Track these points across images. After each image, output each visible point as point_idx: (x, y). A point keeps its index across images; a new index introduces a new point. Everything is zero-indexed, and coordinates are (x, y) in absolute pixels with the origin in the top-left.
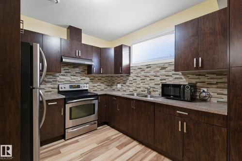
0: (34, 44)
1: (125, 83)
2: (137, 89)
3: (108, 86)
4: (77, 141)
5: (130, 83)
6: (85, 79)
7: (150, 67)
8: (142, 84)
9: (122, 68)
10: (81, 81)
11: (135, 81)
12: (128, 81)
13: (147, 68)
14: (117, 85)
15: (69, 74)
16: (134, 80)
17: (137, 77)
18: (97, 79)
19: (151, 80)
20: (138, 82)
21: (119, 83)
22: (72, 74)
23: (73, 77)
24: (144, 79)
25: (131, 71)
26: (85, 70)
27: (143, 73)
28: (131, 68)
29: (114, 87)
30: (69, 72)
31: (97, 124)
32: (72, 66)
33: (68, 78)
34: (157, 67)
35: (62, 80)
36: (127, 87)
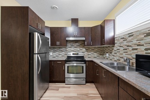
0: (34, 33)
1: (111, 53)
2: (120, 59)
3: (100, 54)
4: (69, 87)
5: (115, 53)
6: (82, 50)
7: (132, 35)
8: (124, 54)
9: (104, 40)
10: (80, 51)
11: (119, 51)
12: (113, 51)
13: (129, 36)
14: (106, 54)
15: (73, 47)
16: (117, 50)
17: (120, 47)
18: (91, 49)
19: (133, 49)
20: (121, 52)
21: (107, 53)
22: (74, 47)
23: (75, 48)
24: (126, 49)
25: (116, 42)
26: (82, 44)
27: (125, 43)
28: (115, 39)
29: (105, 56)
30: (73, 46)
31: (85, 81)
32: (75, 42)
33: (72, 49)
34: (140, 34)
35: (70, 50)
36: (113, 56)
